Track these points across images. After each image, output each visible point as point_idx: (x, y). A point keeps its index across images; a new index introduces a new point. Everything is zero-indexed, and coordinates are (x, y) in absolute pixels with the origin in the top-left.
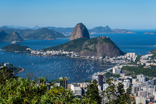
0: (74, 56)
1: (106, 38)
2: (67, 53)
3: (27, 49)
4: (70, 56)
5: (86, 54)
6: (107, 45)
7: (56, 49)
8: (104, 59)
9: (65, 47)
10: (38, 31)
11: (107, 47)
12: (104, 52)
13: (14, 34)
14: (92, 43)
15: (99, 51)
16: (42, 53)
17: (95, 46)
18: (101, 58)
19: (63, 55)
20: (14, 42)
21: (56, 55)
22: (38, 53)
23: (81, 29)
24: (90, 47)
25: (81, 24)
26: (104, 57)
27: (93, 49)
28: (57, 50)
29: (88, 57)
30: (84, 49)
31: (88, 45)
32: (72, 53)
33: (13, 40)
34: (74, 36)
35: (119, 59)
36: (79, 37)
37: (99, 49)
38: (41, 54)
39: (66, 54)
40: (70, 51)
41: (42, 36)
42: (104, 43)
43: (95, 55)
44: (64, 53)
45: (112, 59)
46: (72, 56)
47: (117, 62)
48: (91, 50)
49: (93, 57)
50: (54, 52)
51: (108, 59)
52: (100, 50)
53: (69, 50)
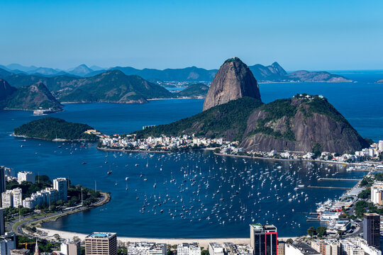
0: (229, 151)
1: (317, 99)
2: (204, 142)
3: (89, 132)
4: (218, 151)
5: (264, 146)
6: (323, 120)
7: (171, 130)
8: (318, 160)
9: (198, 125)
10: (98, 80)
11: (325, 124)
12: (317, 140)
13: (35, 88)
14: (280, 115)
15: (302, 136)
16: (134, 144)
17: (288, 123)
18: (309, 155)
19: (196, 148)
20: (38, 112)
21: (175, 150)
22: (123, 143)
23: (237, 73)
24: (275, 125)
25: (237, 60)
26: (317, 154)
27: (283, 130)
28: (175, 135)
29: (271, 154)
30: (256, 131)
31: (268, 120)
32: (220, 141)
33: (34, 107)
34: (217, 94)
35: (361, 159)
36: (233, 98)
37: (300, 130)
38: (132, 147)
39: (202, 145)
40: (213, 137)
41: (110, 93)
42: (315, 114)
43: (292, 149)
44: (197, 141)
45: (341, 160)
46: (223, 152)
47: (359, 166)
48: (278, 134)
49: (286, 154)
50: (167, 139)
51: (330, 158)
52: (305, 134)
53: (210, 132)
